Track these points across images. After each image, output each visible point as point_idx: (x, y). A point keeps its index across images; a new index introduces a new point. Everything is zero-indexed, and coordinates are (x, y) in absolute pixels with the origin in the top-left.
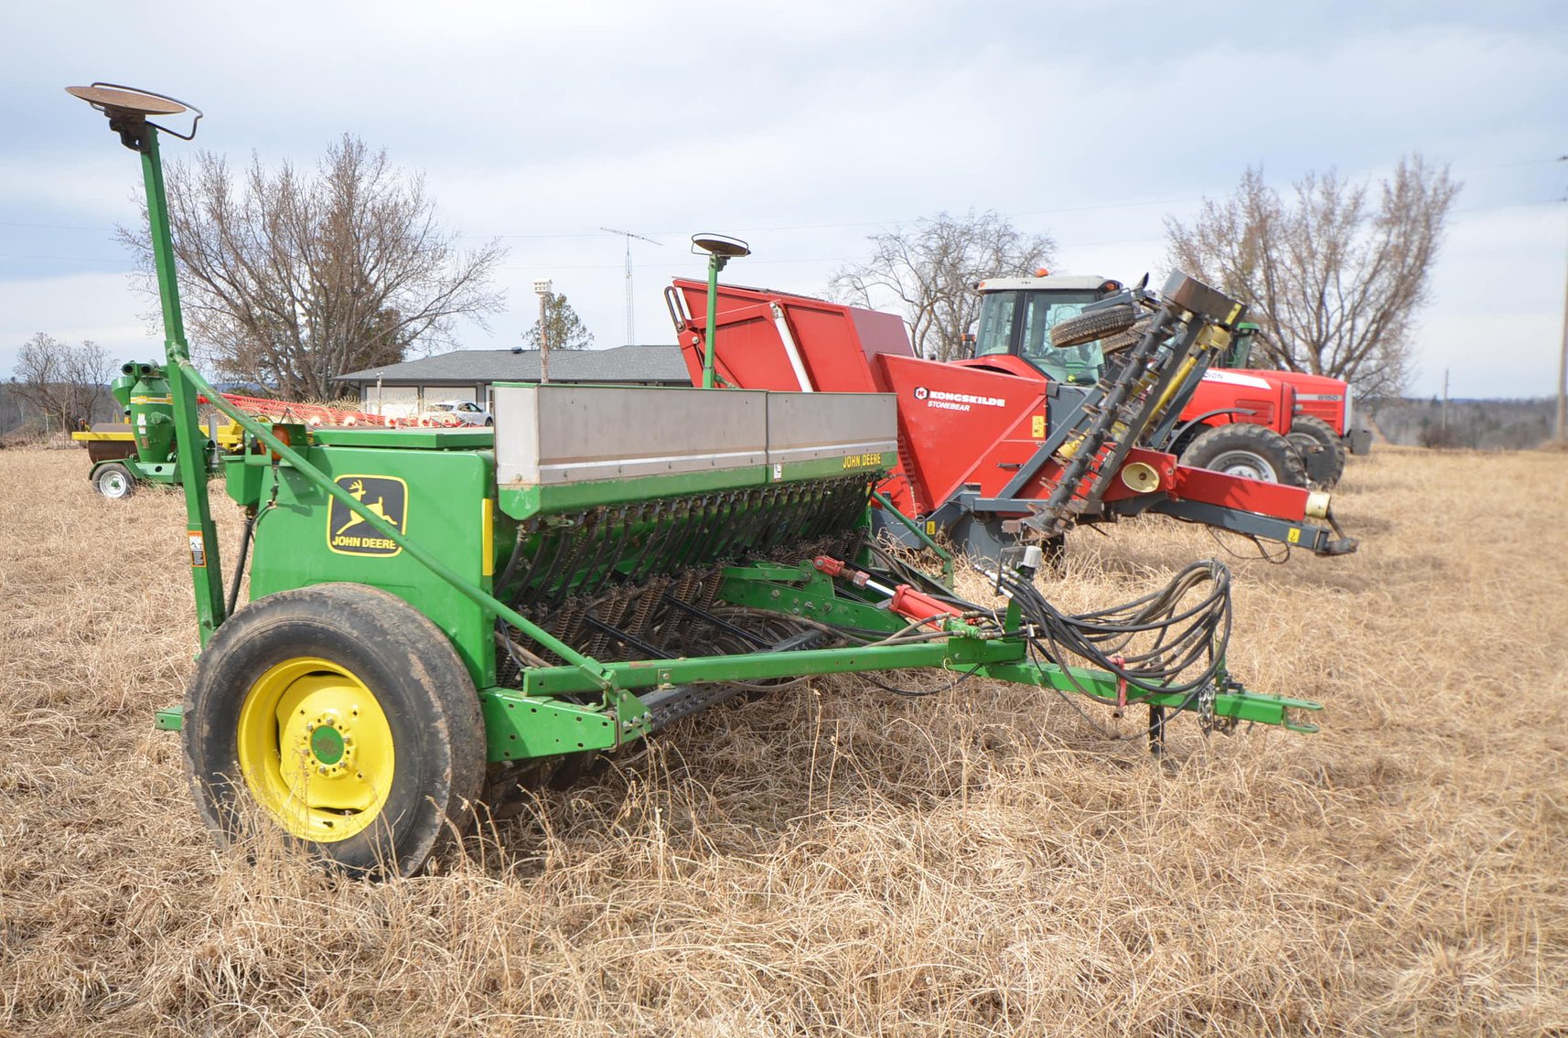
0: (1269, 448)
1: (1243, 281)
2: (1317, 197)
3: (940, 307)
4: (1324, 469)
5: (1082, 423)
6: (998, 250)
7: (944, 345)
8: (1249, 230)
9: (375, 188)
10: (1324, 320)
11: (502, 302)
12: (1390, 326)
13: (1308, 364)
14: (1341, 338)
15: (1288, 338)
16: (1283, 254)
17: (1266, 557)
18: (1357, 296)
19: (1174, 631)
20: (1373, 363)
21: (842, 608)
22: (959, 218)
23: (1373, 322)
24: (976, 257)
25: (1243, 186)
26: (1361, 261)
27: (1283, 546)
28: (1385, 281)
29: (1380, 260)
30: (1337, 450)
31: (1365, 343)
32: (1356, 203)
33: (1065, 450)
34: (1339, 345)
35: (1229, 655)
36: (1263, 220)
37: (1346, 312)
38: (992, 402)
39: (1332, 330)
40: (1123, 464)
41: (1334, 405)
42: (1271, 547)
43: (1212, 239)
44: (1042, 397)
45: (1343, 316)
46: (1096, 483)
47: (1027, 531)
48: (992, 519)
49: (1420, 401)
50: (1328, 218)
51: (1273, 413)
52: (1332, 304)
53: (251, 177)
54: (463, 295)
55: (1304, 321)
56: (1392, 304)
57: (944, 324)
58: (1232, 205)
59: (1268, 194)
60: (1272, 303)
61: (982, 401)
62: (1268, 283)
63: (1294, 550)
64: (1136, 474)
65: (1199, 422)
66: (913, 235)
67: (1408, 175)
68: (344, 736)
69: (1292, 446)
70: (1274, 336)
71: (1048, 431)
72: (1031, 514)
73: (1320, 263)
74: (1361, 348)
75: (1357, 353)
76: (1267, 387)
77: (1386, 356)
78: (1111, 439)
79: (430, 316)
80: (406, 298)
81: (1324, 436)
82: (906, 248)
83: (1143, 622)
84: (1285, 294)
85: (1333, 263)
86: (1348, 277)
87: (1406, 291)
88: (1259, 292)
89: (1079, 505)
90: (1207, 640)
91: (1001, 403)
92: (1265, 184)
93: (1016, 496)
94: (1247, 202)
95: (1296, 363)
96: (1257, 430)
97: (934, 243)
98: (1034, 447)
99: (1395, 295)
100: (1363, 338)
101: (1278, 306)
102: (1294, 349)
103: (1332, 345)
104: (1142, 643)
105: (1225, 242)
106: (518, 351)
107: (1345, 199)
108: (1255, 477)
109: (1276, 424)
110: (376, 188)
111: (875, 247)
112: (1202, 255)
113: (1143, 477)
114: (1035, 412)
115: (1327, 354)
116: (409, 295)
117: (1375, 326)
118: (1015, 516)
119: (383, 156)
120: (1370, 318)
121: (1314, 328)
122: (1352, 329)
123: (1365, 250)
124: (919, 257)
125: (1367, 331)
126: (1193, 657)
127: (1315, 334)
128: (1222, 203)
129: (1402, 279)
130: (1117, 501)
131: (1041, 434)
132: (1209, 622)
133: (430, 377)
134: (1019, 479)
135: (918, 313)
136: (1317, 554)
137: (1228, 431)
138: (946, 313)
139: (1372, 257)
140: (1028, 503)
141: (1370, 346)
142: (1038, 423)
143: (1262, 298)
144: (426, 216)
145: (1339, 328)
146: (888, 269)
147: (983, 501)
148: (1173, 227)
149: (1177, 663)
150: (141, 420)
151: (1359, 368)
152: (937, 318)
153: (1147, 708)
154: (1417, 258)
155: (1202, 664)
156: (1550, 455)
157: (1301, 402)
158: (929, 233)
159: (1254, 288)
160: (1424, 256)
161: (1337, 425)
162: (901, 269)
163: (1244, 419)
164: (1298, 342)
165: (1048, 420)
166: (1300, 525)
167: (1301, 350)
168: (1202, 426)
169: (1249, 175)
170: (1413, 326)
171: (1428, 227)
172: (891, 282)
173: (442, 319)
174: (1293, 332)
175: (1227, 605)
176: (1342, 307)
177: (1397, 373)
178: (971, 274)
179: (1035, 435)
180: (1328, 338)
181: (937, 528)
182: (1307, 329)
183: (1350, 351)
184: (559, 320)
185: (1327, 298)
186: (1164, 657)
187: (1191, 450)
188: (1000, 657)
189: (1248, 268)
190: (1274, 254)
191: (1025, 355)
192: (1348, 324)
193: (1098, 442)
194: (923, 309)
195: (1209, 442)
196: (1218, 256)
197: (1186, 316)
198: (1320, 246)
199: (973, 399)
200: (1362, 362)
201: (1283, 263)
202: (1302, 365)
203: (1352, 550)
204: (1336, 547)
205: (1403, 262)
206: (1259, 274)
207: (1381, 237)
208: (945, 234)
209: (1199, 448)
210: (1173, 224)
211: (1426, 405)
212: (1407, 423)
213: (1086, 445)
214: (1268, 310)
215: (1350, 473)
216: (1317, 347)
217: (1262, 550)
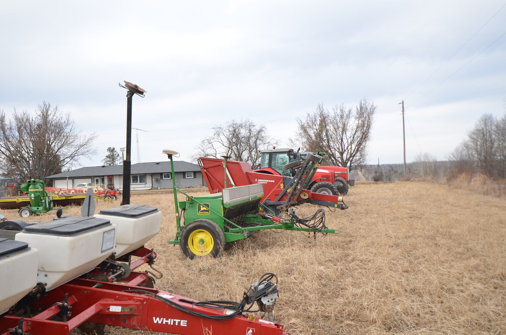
0: (330, 187)
1: (320, 136)
2: (339, 112)
3: (234, 148)
4: (343, 190)
5: (292, 185)
6: (250, 130)
7: (236, 158)
8: (321, 121)
9: (53, 117)
10: (343, 146)
11: (96, 152)
12: (361, 147)
13: (340, 158)
14: (348, 151)
15: (333, 152)
16: (330, 127)
17: (331, 211)
18: (352, 138)
19: (317, 220)
20: (358, 157)
21: (264, 220)
22: (238, 121)
23: (356, 146)
24: (243, 132)
25: (317, 109)
26: (352, 128)
27: (334, 208)
28: (359, 134)
29: (357, 128)
30: (347, 185)
31: (355, 152)
32: (350, 112)
33: (288, 191)
34: (348, 152)
35: (325, 223)
36: (324, 118)
37: (349, 143)
38: (272, 181)
39: (345, 149)
40: (301, 193)
41: (345, 174)
42: (332, 209)
43: (310, 124)
44: (282, 180)
45: (348, 144)
46: (296, 197)
47: (282, 208)
48: (274, 206)
49: (374, 165)
50: (342, 117)
51: (330, 178)
52: (345, 141)
53: (14, 116)
54: (82, 150)
55: (338, 146)
56: (361, 141)
57: (235, 152)
58: (315, 114)
59: (325, 111)
60: (328, 142)
61: (270, 181)
62: (327, 136)
63: (336, 209)
64: (303, 195)
65: (314, 181)
66: (225, 126)
67: (362, 104)
68: (204, 240)
69: (335, 185)
70: (329, 151)
71: (284, 187)
72: (282, 205)
73: (341, 129)
74: (354, 153)
75: (353, 155)
76: (329, 172)
77: (361, 155)
78: (298, 188)
79: (72, 157)
80: (65, 152)
81: (343, 182)
82: (223, 131)
83: (312, 219)
84: (332, 139)
85: (344, 130)
86: (349, 134)
87: (365, 137)
88: (325, 139)
89: (292, 202)
90: (322, 221)
91: (274, 181)
92: (324, 108)
93: (278, 201)
94: (319, 114)
95: (336, 158)
96: (327, 183)
97: (231, 129)
98: (282, 190)
99: (362, 138)
100: (354, 151)
101: (330, 142)
102: (335, 155)
103: (346, 153)
104: (312, 222)
105: (314, 125)
106: (103, 167)
107: (347, 111)
108: (327, 194)
109: (331, 181)
110: (55, 118)
111: (214, 131)
112: (308, 129)
113: (305, 195)
114: (281, 183)
115: (345, 155)
116: (66, 151)
117: (357, 147)
118: (279, 205)
119: (56, 107)
120: (356, 144)
121: (341, 148)
122: (351, 148)
123: (353, 125)
124: (227, 133)
125: (355, 148)
126: (320, 224)
127: (341, 150)
128: (312, 114)
129: (363, 133)
130: (300, 201)
131: (283, 187)
132: (322, 218)
133: (77, 176)
134: (279, 197)
135: (228, 149)
136: (341, 209)
137: (320, 183)
138: (236, 149)
139: (355, 127)
140: (282, 202)
141: (356, 153)
142: (282, 185)
143: (325, 140)
144: (71, 126)
145: (347, 148)
146: (218, 137)
147: (272, 202)
148: (299, 121)
149: (317, 225)
150: (33, 195)
151: (354, 159)
152: (233, 151)
153: (313, 232)
154: (367, 127)
155: (321, 224)
156: (403, 182)
157: (336, 174)
158: (229, 126)
159: (323, 137)
160: (369, 127)
161: (346, 179)
162: (222, 137)
163: (324, 180)
164: (336, 152)
165: (284, 184)
166: (337, 203)
167: (338, 155)
168: (315, 182)
169: (319, 106)
170: (368, 147)
171: (369, 119)
172: (219, 141)
173: (76, 157)
174: (335, 149)
175: (324, 215)
176: (348, 142)
177: (364, 160)
178: (243, 137)
179: (281, 188)
180: (345, 151)
181: (262, 209)
182: (338, 149)
183: (351, 154)
184: (113, 155)
185: (343, 140)
186: (315, 224)
187: (312, 188)
188: (290, 226)
189: (321, 131)
190: (328, 127)
191: (273, 167)
192: (350, 147)
193: (295, 189)
194: (229, 148)
195: (316, 186)
196: (312, 129)
197: (311, 162)
198: (341, 125)
199: (268, 181)
200: (354, 157)
201: (330, 130)
202: (338, 159)
203: (347, 208)
204: (344, 208)
205: (363, 129)
206: (324, 134)
207: (357, 122)
208: (235, 126)
209: (314, 188)
210: (299, 120)
211: (376, 167)
212: (371, 173)
213: (293, 190)
214: (327, 144)
215: (351, 190)
216: (342, 154)
217: (330, 210)
